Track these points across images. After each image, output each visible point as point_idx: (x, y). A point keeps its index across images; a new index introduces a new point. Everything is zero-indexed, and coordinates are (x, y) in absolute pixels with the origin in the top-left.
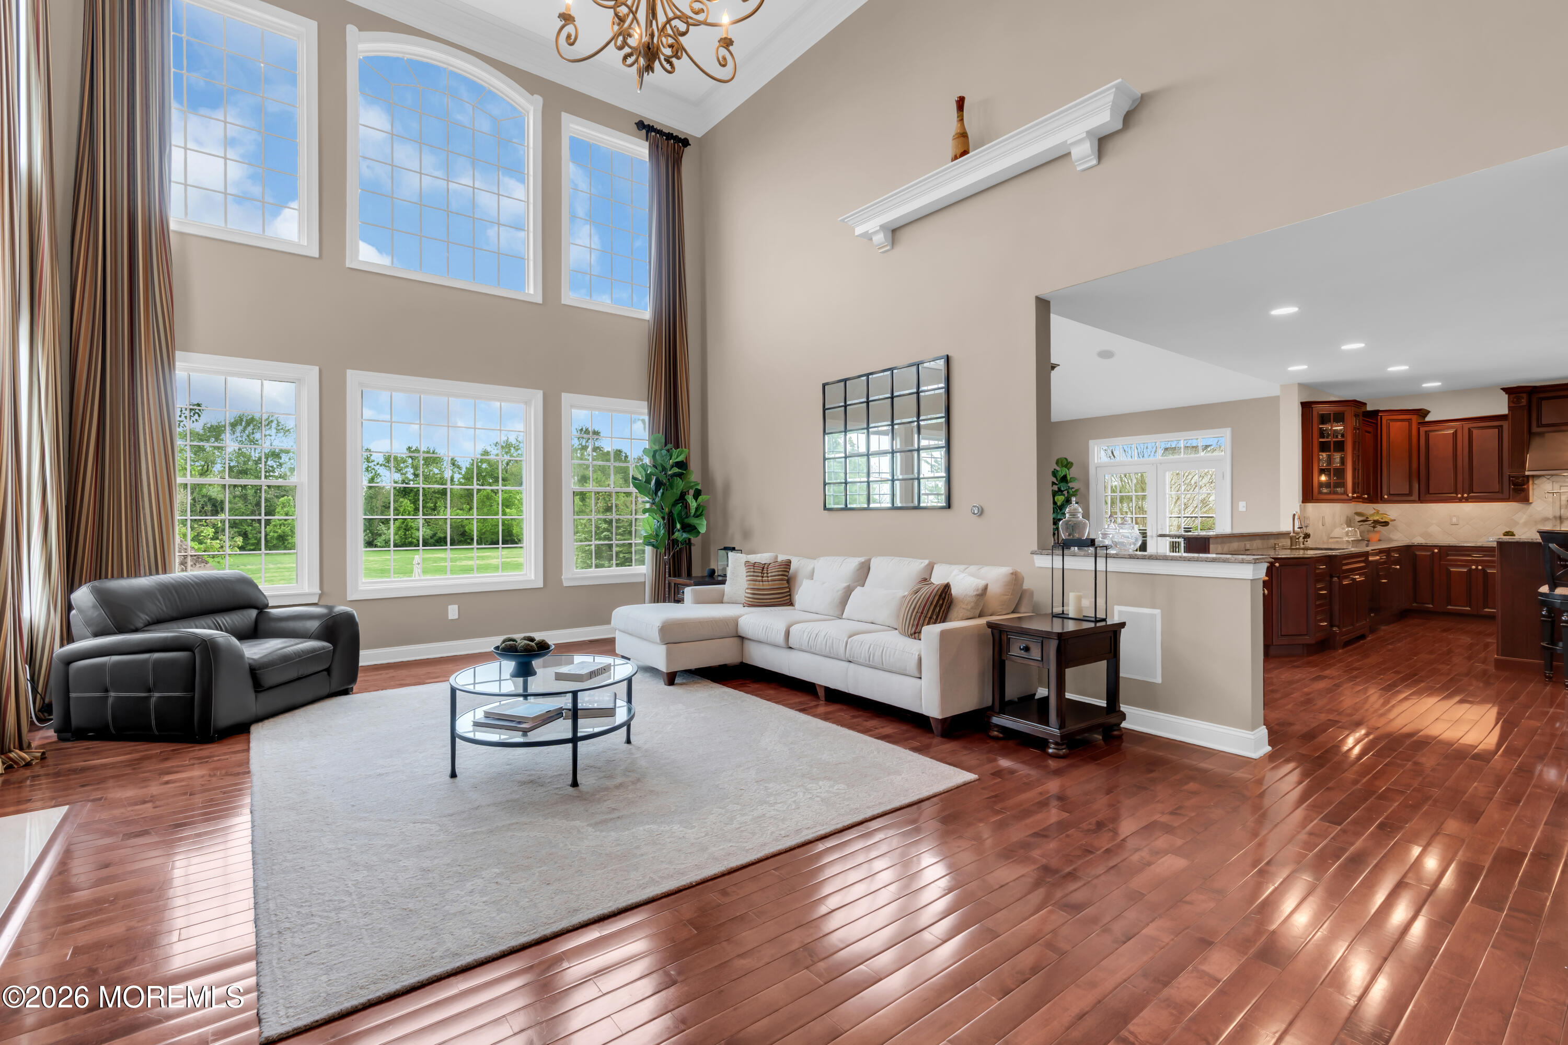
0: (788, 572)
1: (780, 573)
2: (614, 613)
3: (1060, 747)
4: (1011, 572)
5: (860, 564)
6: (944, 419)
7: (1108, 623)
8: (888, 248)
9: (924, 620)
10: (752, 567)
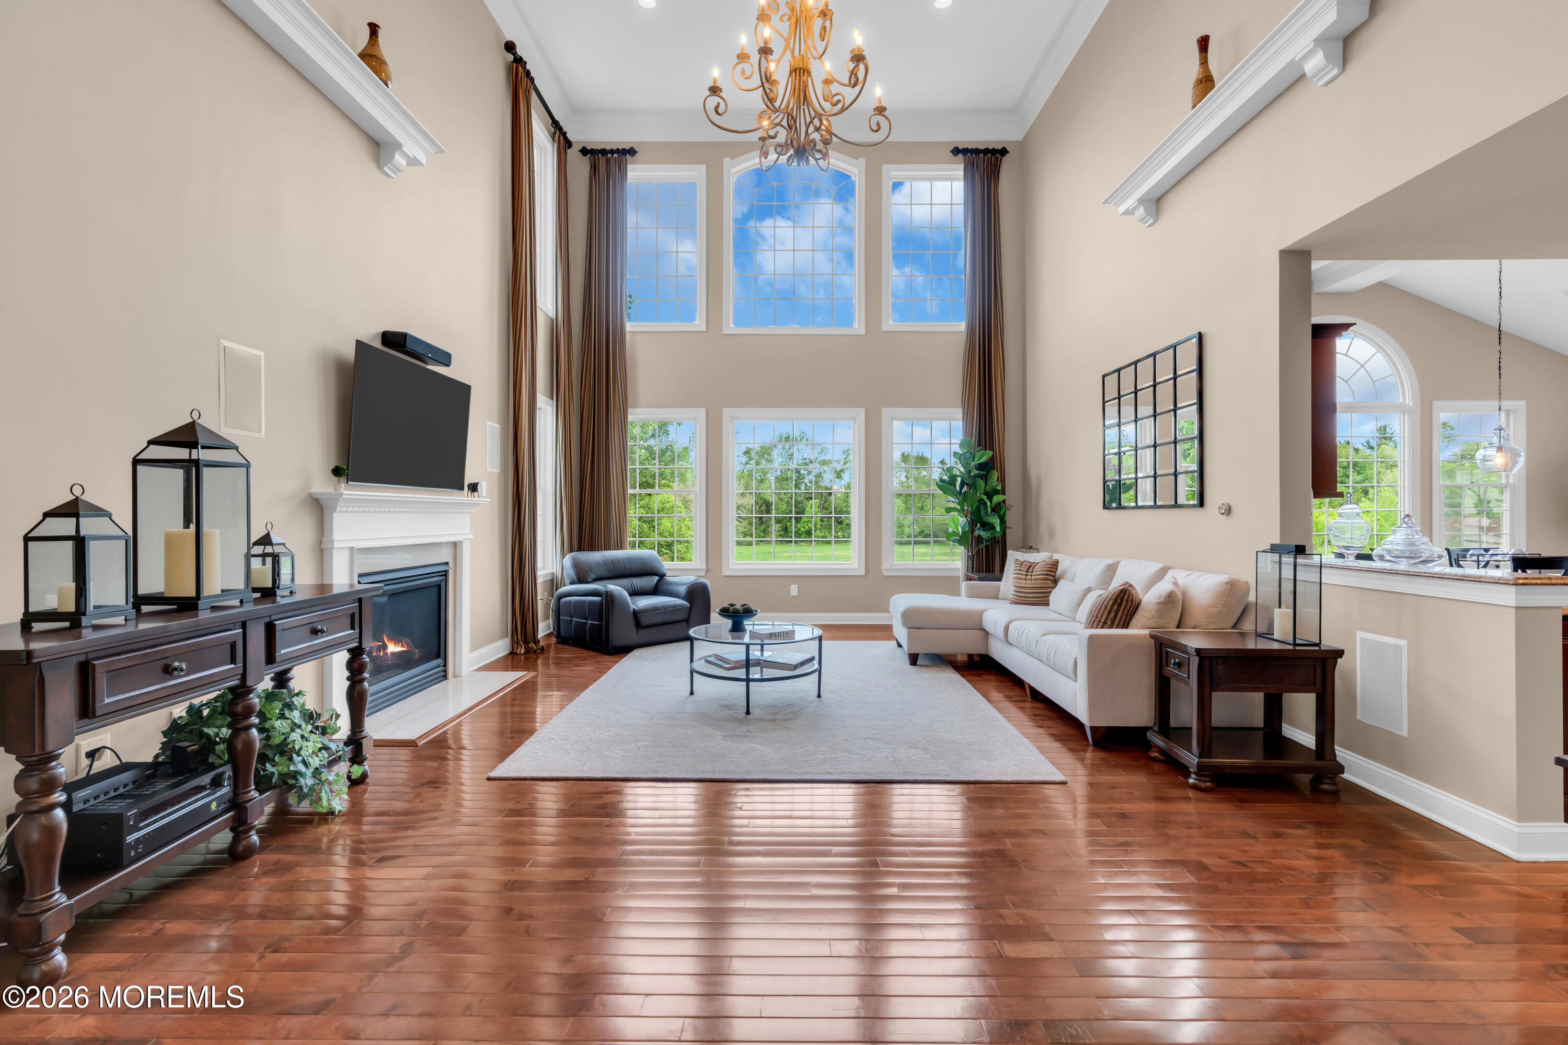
0: (1055, 572)
1: (1044, 572)
2: (891, 599)
3: (1203, 779)
4: (1227, 580)
5: (1106, 566)
6: (1196, 406)
7: (1322, 649)
8: (1152, 221)
9: (1098, 624)
10: (1019, 565)
